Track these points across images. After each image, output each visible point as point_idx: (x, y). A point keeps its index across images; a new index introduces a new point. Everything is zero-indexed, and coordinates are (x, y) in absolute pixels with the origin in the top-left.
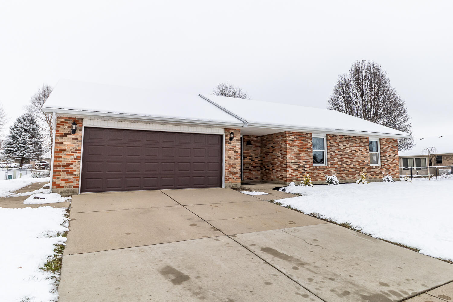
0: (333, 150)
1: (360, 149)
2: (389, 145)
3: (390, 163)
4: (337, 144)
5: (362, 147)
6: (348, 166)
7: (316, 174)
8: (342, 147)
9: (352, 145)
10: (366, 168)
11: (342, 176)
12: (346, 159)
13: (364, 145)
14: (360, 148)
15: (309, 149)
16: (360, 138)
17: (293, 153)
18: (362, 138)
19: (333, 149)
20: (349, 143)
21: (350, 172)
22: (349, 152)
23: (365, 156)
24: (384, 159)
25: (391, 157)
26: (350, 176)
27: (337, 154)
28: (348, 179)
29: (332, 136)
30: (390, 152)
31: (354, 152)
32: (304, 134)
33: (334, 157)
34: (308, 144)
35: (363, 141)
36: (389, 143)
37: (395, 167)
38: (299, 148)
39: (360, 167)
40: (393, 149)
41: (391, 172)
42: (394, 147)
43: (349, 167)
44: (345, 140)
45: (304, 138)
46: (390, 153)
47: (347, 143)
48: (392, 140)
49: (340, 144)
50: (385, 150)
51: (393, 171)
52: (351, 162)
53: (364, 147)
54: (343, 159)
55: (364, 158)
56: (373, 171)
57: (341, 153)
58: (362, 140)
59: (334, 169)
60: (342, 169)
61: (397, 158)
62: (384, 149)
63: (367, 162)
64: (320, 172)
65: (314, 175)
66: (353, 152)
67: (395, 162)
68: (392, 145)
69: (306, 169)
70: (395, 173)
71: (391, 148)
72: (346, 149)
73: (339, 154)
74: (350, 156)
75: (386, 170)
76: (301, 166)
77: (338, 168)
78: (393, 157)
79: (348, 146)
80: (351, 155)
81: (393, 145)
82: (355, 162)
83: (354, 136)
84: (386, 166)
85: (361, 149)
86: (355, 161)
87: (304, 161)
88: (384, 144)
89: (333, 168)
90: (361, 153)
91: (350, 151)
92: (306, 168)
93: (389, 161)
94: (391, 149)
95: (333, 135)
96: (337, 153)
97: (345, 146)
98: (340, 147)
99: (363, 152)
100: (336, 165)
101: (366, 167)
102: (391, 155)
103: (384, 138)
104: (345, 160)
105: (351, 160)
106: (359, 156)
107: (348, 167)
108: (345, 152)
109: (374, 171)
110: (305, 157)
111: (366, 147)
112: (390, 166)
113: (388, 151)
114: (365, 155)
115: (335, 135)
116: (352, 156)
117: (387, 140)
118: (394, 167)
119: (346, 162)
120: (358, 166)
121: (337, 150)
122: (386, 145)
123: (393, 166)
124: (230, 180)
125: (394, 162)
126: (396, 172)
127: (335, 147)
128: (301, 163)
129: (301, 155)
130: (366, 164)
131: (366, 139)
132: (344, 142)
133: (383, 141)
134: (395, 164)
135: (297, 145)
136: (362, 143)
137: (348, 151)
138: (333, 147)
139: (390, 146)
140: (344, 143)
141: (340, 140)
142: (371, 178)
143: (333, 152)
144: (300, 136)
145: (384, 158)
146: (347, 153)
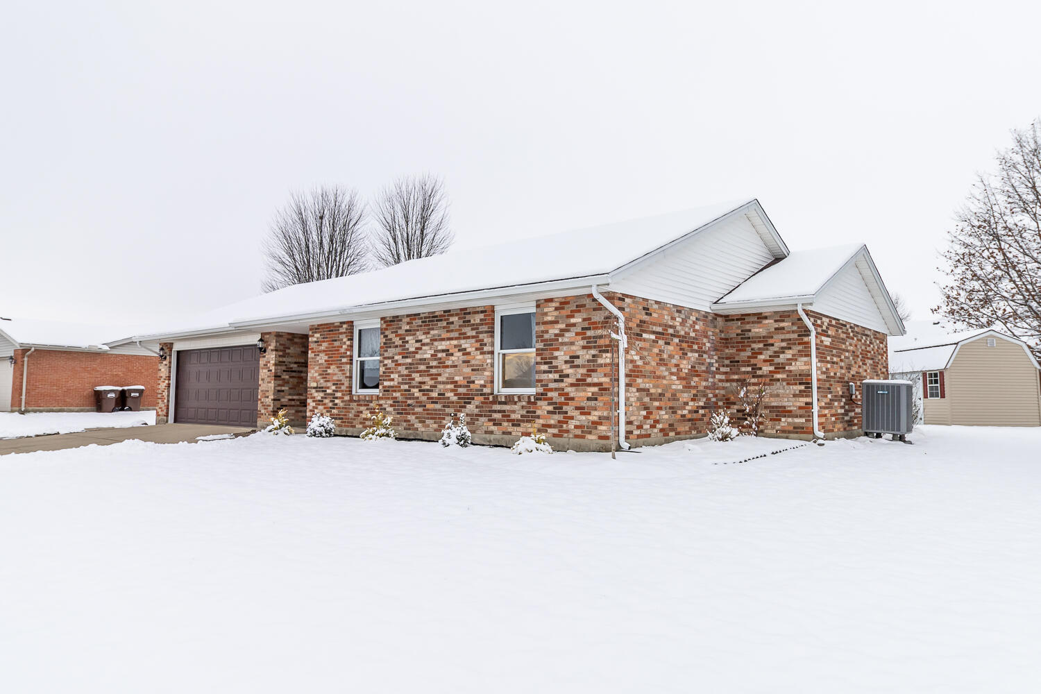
0: (391, 355)
1: (461, 346)
2: (573, 321)
3: (572, 385)
4: (400, 339)
5: (468, 337)
6: (424, 395)
7: (353, 411)
8: (412, 346)
9: (440, 335)
10: (478, 400)
11: (409, 421)
12: (420, 376)
13: (474, 333)
14: (462, 341)
15: (344, 357)
16: (464, 312)
17: (317, 368)
18: (469, 313)
19: (391, 352)
20: (432, 332)
21: (428, 410)
22: (429, 356)
23: (477, 365)
24: (545, 372)
25: (577, 362)
26: (428, 422)
27: (400, 365)
28: (423, 429)
29: (391, 321)
30: (572, 344)
31: (444, 354)
32: (335, 327)
33: (392, 373)
34: (342, 347)
35: (472, 322)
36: (572, 311)
37: (596, 399)
38: (326, 358)
39: (459, 399)
40: (589, 333)
41: (572, 418)
42: (595, 323)
43: (428, 398)
44: (421, 326)
45: (336, 334)
46: (574, 348)
47: (424, 334)
48: (588, 302)
49: (407, 338)
50: (551, 340)
51: (582, 414)
52: (432, 383)
53: (473, 337)
54: (414, 375)
55: (472, 370)
56: (499, 411)
57: (409, 361)
58: (468, 317)
59: (390, 402)
60: (409, 402)
61: (606, 365)
62: (546, 336)
63: (482, 382)
64: (362, 408)
65: (351, 415)
66: (440, 355)
67: (596, 380)
68: (584, 320)
69: (337, 401)
70: (593, 423)
71: (579, 330)
72: (420, 349)
73: (404, 364)
74: (432, 367)
75: (550, 408)
76: (329, 394)
77: (400, 399)
78: (588, 361)
79: (428, 341)
80: (434, 363)
81: (590, 319)
82: (443, 383)
83: (445, 312)
84: (550, 394)
85: (463, 347)
86: (444, 379)
87: (334, 384)
88: (549, 318)
89: (388, 398)
90: (465, 358)
91: (433, 352)
92: (337, 398)
93: (567, 376)
94: (577, 334)
95: (393, 317)
96: (399, 362)
97: (421, 341)
98: (407, 346)
99: (469, 354)
100: (395, 391)
101: (476, 397)
102: (578, 357)
103: (551, 300)
104: (417, 378)
105: (434, 377)
106: (456, 366)
107: (424, 398)
108: (418, 356)
109: (504, 411)
110: (335, 374)
111: (481, 336)
112: (572, 395)
113: (562, 344)
114: (477, 363)
115: (397, 317)
116: (436, 367)
117: (561, 303)
118: (588, 399)
119: (420, 383)
120: (452, 394)
121: (399, 354)
122: (557, 322)
123: (582, 394)
124: (262, 416)
125: (589, 380)
126: (600, 418)
127: (397, 347)
128: (328, 388)
129: (329, 371)
130: (477, 390)
131: (482, 312)
132: (418, 330)
133: (546, 310)
134: (595, 389)
135: (324, 351)
136: (470, 328)
137: (427, 353)
138: (390, 347)
139: (574, 325)
140: (418, 333)
141: (408, 327)
142: (492, 432)
143: (390, 361)
144: (330, 331)
145: (545, 367)
146: (425, 359)
